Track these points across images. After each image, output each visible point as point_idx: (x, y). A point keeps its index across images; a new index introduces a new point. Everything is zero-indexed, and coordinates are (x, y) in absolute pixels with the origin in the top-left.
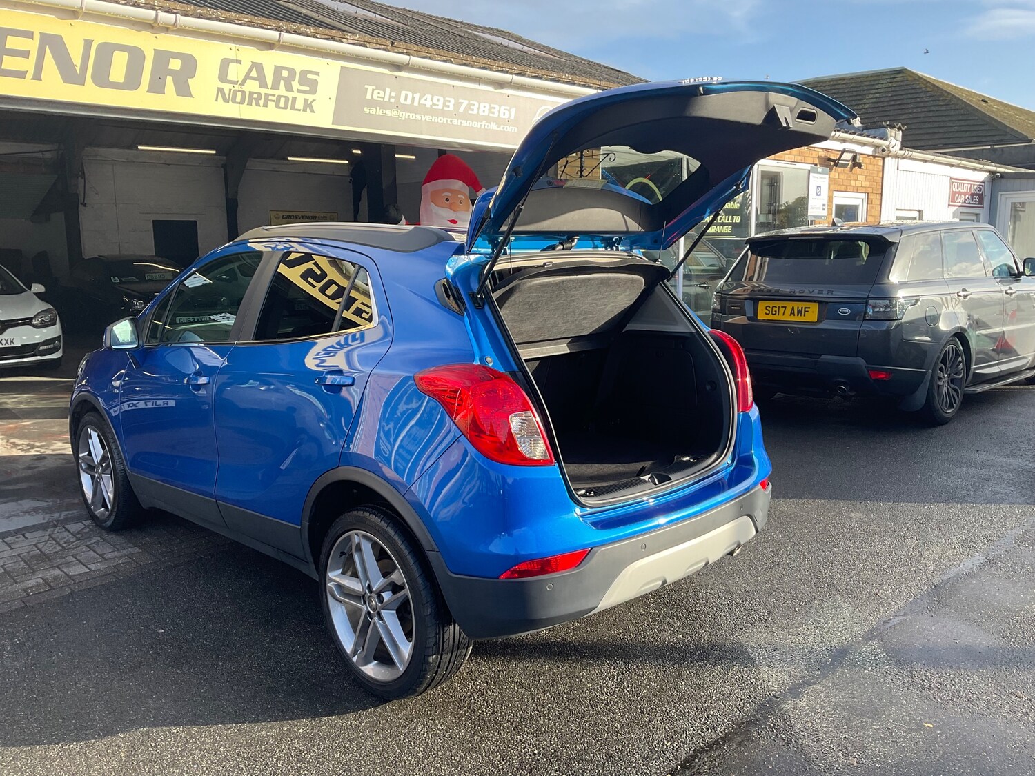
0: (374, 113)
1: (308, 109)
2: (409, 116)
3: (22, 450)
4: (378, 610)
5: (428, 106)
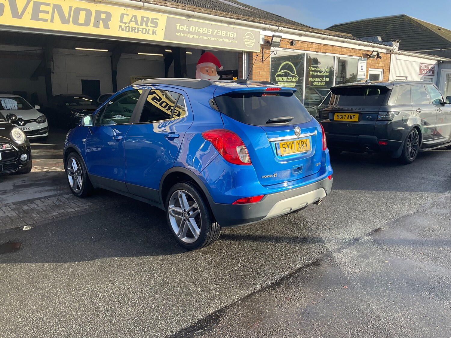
0: (180, 35)
1: (154, 34)
2: (193, 36)
3: (40, 170)
4: (188, 218)
5: (201, 32)
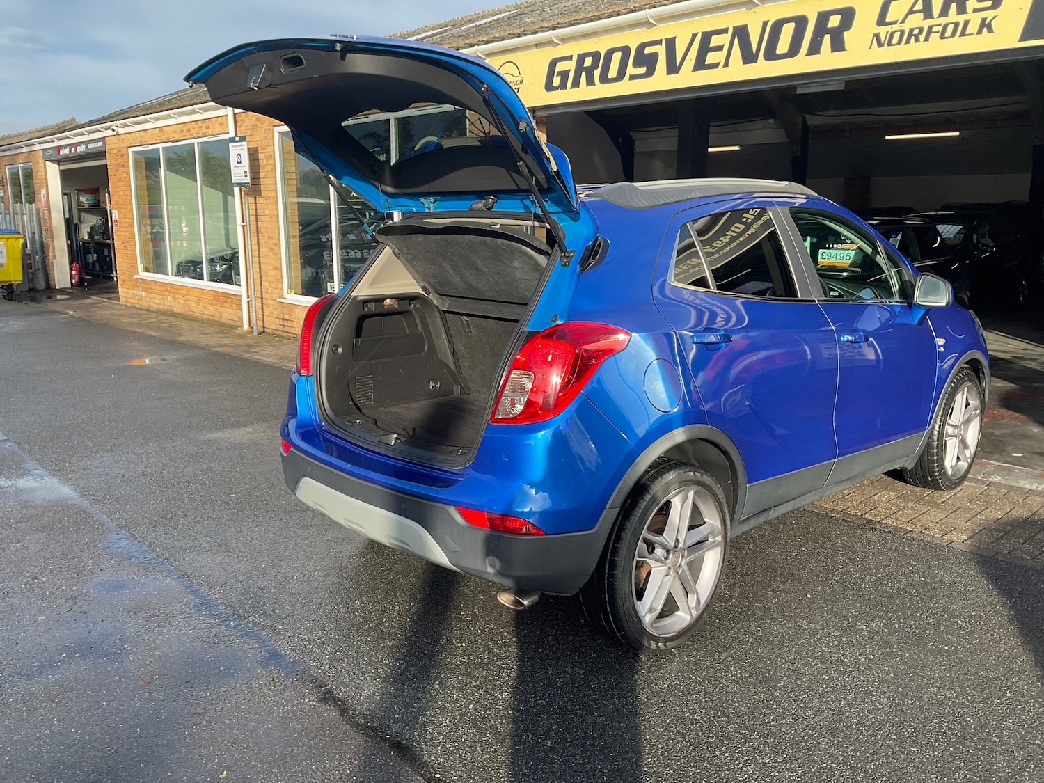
1: (985, 29)
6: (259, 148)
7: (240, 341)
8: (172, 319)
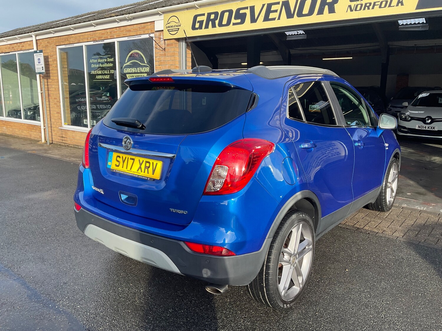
1: (400, 4)
6: (49, 56)
7: (41, 148)
8: (6, 138)
